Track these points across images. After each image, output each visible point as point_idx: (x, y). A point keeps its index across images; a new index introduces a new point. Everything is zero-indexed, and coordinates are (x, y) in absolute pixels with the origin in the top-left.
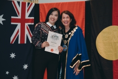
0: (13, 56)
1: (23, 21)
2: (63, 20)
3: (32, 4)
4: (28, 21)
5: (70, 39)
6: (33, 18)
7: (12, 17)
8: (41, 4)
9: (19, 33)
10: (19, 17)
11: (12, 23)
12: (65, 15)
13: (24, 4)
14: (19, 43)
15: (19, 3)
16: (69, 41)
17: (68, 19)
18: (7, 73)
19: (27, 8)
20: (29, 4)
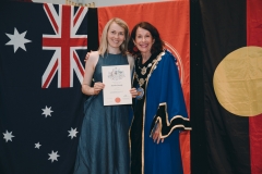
0: (47, 112)
1: (66, 42)
2: (139, 40)
3: (82, 9)
4: (75, 42)
5: (149, 75)
6: (86, 36)
7: (44, 36)
8: (102, 9)
9: (59, 68)
10: (58, 35)
11: (44, 48)
12: (141, 31)
13: (66, 10)
14: (59, 86)
15: (56, 7)
16: (147, 79)
17: (149, 40)
18: (38, 146)
19: (73, 18)
20: (76, 8)
